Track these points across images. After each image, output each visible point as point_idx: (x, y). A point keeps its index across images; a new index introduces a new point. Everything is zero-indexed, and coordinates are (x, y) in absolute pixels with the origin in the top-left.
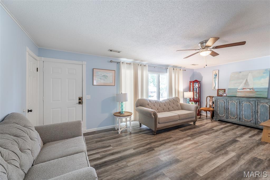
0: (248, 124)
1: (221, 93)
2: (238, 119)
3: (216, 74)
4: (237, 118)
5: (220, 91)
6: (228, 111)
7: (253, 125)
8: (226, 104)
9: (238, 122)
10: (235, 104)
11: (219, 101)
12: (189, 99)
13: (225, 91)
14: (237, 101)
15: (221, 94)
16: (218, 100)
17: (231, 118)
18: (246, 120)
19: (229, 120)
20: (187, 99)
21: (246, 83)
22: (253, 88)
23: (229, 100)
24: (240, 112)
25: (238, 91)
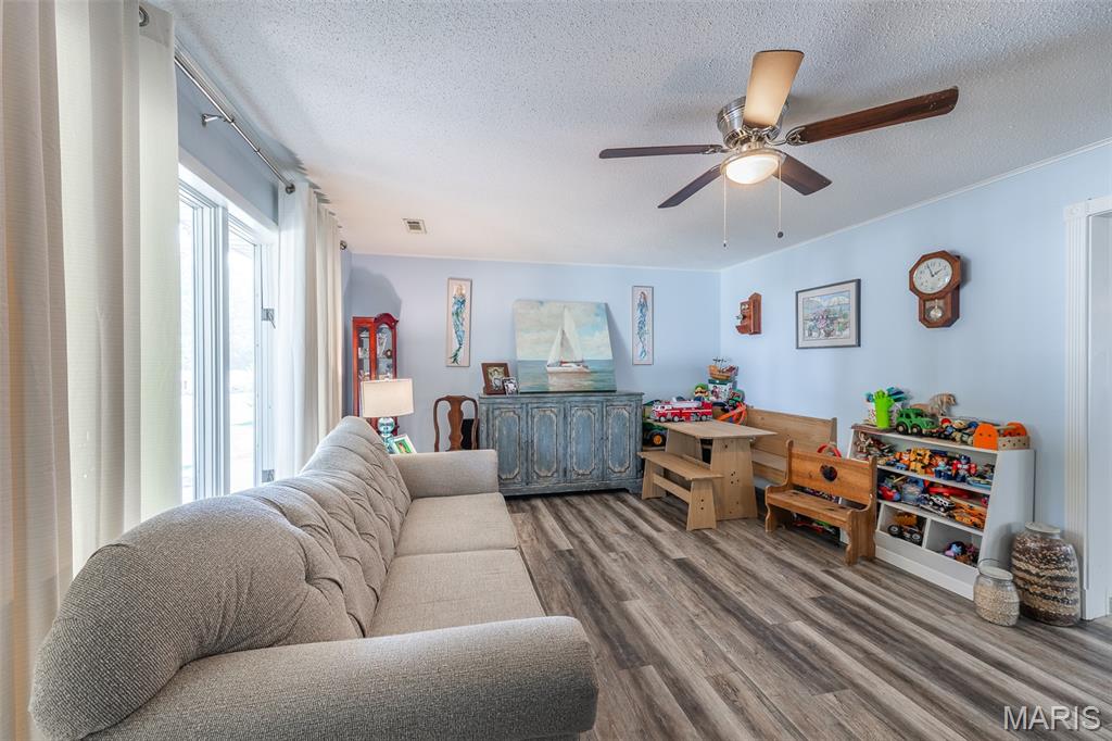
0: (587, 484)
1: (496, 378)
2: (561, 474)
3: (463, 296)
4: (557, 471)
5: (491, 370)
6: (530, 453)
7: (598, 485)
8: (523, 423)
9: (562, 487)
10: (550, 418)
11: (500, 415)
12: (391, 420)
13: (506, 373)
14: (555, 410)
15: (498, 383)
16: (497, 412)
17: (539, 476)
18: (581, 472)
19: (537, 487)
20: (381, 421)
21: (564, 342)
22: (582, 362)
23: (536, 405)
24: (565, 448)
25: (549, 369)
